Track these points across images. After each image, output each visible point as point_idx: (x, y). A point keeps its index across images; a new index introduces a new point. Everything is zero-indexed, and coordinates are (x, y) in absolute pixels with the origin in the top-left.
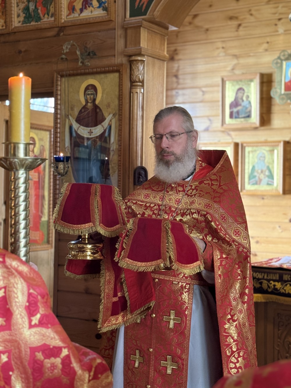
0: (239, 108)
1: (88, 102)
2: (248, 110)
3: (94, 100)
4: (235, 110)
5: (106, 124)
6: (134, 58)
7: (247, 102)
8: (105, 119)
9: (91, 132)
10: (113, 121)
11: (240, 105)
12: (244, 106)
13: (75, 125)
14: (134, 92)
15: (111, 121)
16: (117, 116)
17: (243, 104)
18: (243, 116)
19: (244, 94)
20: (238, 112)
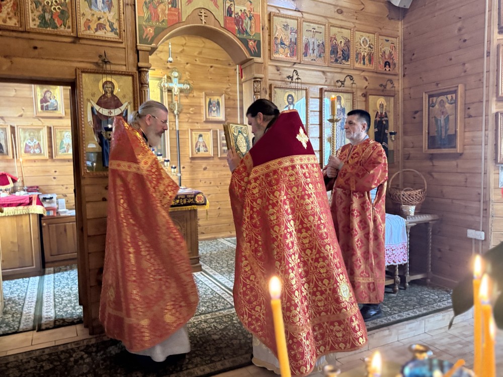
0: (48, 103)
1: (107, 93)
2: (55, 105)
3: (112, 92)
4: (45, 105)
5: (123, 108)
6: (142, 69)
7: (54, 100)
8: (122, 105)
9: (110, 113)
10: (129, 107)
11: (49, 102)
12: (51, 103)
13: (97, 108)
14: (146, 91)
15: (127, 106)
16: (132, 104)
17: (50, 101)
18: (51, 109)
19: (51, 95)
20: (47, 106)
